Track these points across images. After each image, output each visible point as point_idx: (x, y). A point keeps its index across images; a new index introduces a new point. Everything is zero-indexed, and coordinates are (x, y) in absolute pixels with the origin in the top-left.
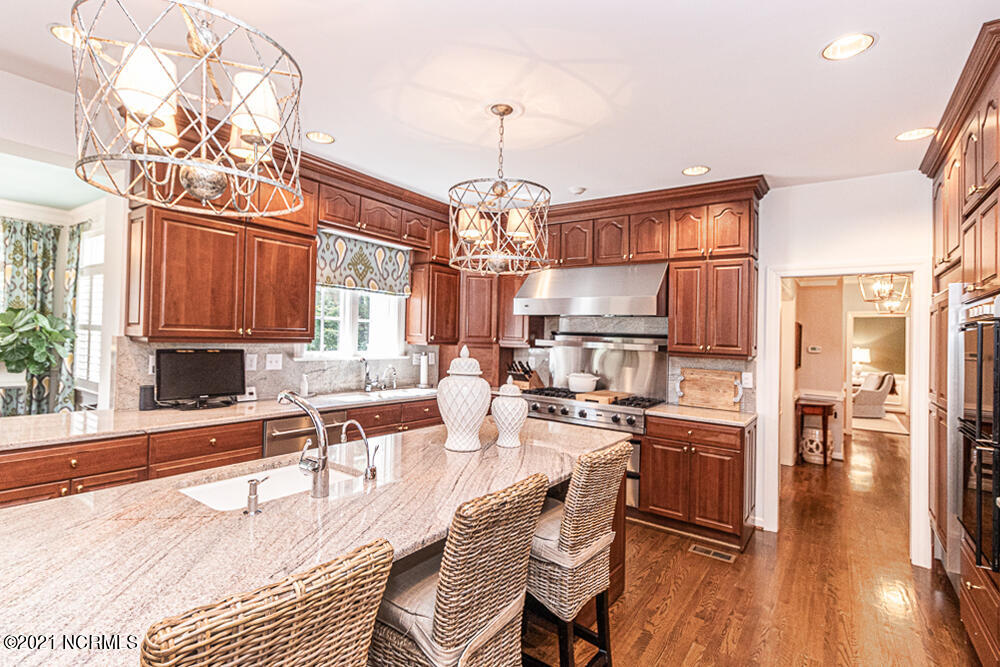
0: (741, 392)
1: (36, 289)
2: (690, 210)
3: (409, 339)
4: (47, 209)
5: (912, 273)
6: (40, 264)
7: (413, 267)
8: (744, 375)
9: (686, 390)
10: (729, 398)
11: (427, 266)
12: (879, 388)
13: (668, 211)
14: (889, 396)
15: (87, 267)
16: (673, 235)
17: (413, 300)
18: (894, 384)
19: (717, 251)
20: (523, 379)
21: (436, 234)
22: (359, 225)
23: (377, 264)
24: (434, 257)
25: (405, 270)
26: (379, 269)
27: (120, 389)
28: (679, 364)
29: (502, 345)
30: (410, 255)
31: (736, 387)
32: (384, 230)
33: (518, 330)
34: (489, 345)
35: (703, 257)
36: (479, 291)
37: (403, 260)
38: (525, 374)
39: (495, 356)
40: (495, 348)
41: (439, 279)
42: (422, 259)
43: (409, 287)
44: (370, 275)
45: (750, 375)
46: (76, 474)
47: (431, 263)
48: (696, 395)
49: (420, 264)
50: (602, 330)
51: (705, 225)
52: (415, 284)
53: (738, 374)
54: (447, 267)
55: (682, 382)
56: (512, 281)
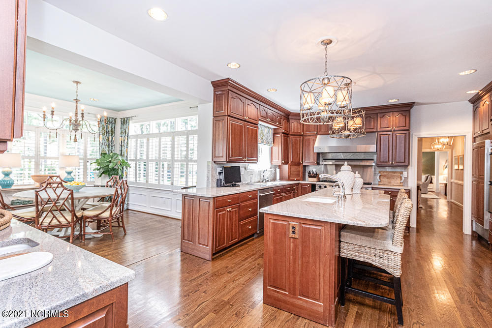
0: (403, 179)
1: (109, 145)
2: (387, 114)
3: (272, 162)
4: (111, 111)
5: (465, 136)
6: (110, 134)
7: (274, 134)
8: (404, 173)
9: (381, 179)
10: (398, 181)
11: (281, 134)
12: (426, 181)
13: (377, 114)
14: (430, 185)
15: (132, 135)
16: (379, 122)
17: (274, 148)
18: (432, 180)
19: (397, 129)
20: (314, 177)
21: (283, 122)
22: (268, 120)
23: (265, 134)
24: (284, 131)
25: (271, 136)
26: (266, 136)
27: (212, 180)
28: (378, 170)
29: (304, 164)
30: (273, 130)
31: (401, 177)
32: (273, 121)
33: (312, 159)
34: (299, 164)
35: (391, 131)
36: (296, 144)
37: (271, 132)
38: (316, 176)
39: (301, 169)
40: (301, 165)
41: (284, 139)
42: (278, 131)
43: (272, 142)
44: (264, 138)
45: (406, 173)
46: (229, 205)
47: (283, 133)
48: (385, 180)
49: (277, 133)
50: (346, 158)
51: (391, 119)
52: (275, 141)
53: (401, 173)
54: (286, 134)
55: (380, 176)
56: (309, 139)
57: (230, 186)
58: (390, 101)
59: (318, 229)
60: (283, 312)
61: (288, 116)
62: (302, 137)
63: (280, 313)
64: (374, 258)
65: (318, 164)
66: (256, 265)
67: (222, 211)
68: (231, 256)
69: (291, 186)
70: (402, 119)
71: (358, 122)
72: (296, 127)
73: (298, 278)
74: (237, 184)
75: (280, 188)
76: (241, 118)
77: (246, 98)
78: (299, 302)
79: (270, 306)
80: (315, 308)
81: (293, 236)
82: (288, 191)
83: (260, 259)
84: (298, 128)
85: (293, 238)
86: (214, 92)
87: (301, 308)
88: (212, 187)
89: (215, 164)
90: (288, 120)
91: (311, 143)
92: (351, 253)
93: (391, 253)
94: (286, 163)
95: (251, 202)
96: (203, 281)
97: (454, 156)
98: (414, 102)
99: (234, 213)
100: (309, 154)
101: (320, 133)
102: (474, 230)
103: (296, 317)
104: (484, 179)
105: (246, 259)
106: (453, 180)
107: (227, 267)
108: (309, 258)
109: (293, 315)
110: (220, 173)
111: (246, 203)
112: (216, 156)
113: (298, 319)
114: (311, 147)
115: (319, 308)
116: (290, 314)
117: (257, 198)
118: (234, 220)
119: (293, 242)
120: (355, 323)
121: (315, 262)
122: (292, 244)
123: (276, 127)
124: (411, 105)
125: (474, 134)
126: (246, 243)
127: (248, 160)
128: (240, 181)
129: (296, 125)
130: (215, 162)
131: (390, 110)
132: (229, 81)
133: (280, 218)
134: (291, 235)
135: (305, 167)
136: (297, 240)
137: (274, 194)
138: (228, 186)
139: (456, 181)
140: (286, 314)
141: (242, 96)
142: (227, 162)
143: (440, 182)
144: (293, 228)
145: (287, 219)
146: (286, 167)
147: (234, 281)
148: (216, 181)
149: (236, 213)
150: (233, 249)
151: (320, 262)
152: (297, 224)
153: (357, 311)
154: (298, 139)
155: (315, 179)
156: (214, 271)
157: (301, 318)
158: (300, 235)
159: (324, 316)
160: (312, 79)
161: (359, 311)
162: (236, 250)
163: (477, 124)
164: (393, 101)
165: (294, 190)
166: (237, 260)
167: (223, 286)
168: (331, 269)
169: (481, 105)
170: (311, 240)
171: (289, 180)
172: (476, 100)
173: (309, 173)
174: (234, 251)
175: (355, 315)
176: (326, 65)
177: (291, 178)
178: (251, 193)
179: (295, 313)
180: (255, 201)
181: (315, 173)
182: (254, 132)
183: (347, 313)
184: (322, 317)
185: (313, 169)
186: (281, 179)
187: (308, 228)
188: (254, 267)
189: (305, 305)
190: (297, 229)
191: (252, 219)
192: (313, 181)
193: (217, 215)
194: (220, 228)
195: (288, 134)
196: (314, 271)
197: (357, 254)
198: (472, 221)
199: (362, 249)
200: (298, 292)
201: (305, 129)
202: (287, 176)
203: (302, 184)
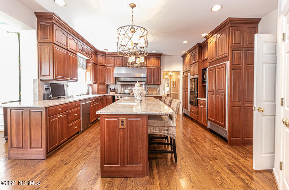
2: (150, 58)
3: (86, 82)
5: (180, 72)
7: (87, 63)
9: (148, 92)
10: (156, 92)
13: (146, 57)
16: (147, 62)
17: (87, 73)
19: (155, 66)
20: (114, 92)
21: (94, 56)
22: (84, 52)
23: (81, 63)
24: (94, 62)
25: (85, 65)
26: (81, 64)
27: (39, 94)
28: (147, 87)
29: (107, 84)
30: (86, 60)
31: (157, 90)
32: (87, 54)
33: (112, 80)
34: (104, 84)
35: (153, 67)
36: (102, 71)
37: (85, 62)
38: (114, 91)
39: (105, 87)
40: (105, 85)
41: (94, 67)
42: (90, 62)
43: (86, 69)
44: (80, 65)
45: (159, 88)
46: (60, 112)
47: (93, 63)
48: (150, 92)
49: (89, 63)
50: (131, 81)
51: (153, 61)
52: (88, 68)
53: (157, 88)
54: (95, 64)
55: (148, 90)
56: (110, 69)
57: (57, 99)
58: (153, 51)
59: (139, 120)
60: (116, 178)
61: (96, 52)
62: (105, 67)
63: (115, 180)
64: (164, 131)
65: (116, 84)
66: (87, 153)
67: (54, 118)
68: (63, 151)
69: (101, 97)
70: (157, 61)
71: (142, 60)
72: (101, 60)
73: (126, 154)
74: (62, 97)
75: (95, 98)
76: (65, 47)
77: (68, 33)
78: (127, 169)
79: (106, 178)
80: (137, 169)
81: (123, 127)
82: (99, 100)
83: (88, 147)
84: (102, 61)
85: (122, 128)
86: (38, 22)
87: (129, 172)
88: (39, 100)
89: (41, 82)
90: (96, 56)
91: (111, 71)
92: (153, 131)
93: (171, 127)
94: (96, 83)
95: (76, 109)
96: (42, 178)
97: (171, 81)
98: (162, 54)
99: (64, 119)
100: (110, 77)
101: (117, 65)
102: (183, 112)
103: (126, 178)
104: (188, 90)
105: (77, 150)
106: (171, 92)
107: (62, 160)
108: (133, 139)
109: (123, 178)
110: (46, 89)
111: (73, 110)
112: (42, 75)
113: (127, 180)
114: (111, 73)
115: (140, 168)
116: (121, 178)
117: (80, 106)
118: (64, 124)
119: (122, 131)
120: (157, 169)
121: (137, 141)
122: (121, 133)
123: (89, 59)
124: (161, 55)
125: (183, 71)
126: (73, 139)
127: (71, 79)
128: (65, 95)
129: (101, 59)
130: (41, 80)
131: (152, 56)
132: (54, 16)
133: (112, 117)
134: (121, 126)
135: (107, 85)
136: (125, 129)
137: (91, 103)
138: (54, 99)
139: (172, 92)
140: (119, 179)
141: (65, 31)
142: (54, 80)
143: (165, 93)
144: (122, 121)
145: (118, 117)
146: (95, 86)
147: (72, 169)
148: (43, 96)
149: (65, 119)
150: (64, 146)
151: (140, 140)
152: (125, 118)
153: (156, 163)
154: (103, 68)
155: (114, 93)
156: (51, 166)
157: (129, 178)
158: (127, 126)
159: (143, 171)
160: (127, 26)
161: (157, 162)
162: (67, 146)
163: (185, 67)
164: (154, 52)
165: (102, 100)
166: (69, 153)
167: (63, 177)
168: (147, 142)
169: (186, 58)
170: (134, 127)
171: (98, 93)
172: (184, 56)
173: (110, 89)
174: (66, 147)
175: (155, 165)
176: (133, 20)
177: (99, 93)
178: (76, 103)
179: (124, 176)
180: (79, 108)
181: (114, 89)
182: (74, 59)
183: (152, 166)
184: (142, 173)
185: (112, 87)
186: (93, 93)
187: (132, 120)
188: (85, 154)
189: (131, 169)
190: (125, 122)
191: (77, 121)
192: (113, 94)
193: (49, 121)
194: (53, 131)
195: (96, 64)
196: (137, 147)
197: (155, 131)
198: (183, 109)
199: (158, 128)
200: (126, 163)
201: (107, 62)
202: (97, 91)
203: (106, 96)
